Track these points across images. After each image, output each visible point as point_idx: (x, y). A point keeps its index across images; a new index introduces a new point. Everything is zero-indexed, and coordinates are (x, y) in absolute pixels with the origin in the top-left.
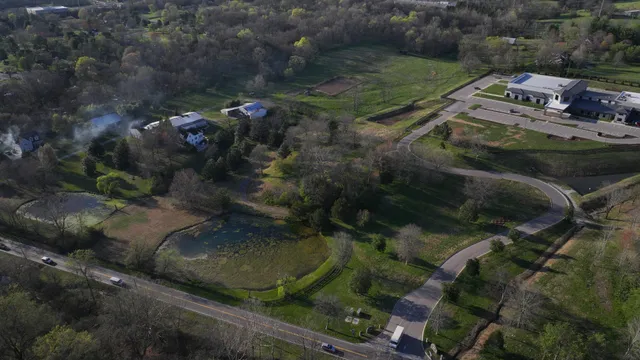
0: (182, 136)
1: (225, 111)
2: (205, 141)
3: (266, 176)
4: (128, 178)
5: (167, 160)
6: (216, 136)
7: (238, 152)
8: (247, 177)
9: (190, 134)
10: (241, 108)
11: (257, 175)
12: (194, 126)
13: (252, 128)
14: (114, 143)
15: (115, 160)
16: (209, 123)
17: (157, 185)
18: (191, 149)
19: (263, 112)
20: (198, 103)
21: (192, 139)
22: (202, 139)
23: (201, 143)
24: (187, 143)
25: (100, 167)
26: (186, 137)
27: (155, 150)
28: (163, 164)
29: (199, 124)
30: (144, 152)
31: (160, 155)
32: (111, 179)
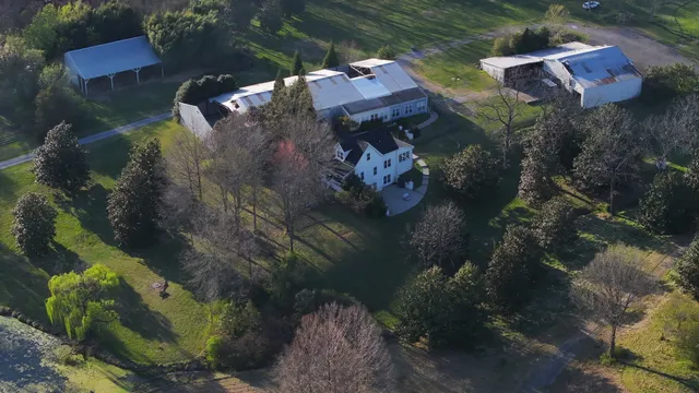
0: (340, 154)
1: (495, 66)
2: (414, 175)
3: (624, 358)
4: (148, 283)
5: (280, 236)
6: (457, 164)
7: (530, 241)
8: (552, 349)
9: (370, 150)
10: (554, 62)
11: (594, 349)
12: (385, 112)
13: (588, 149)
14: (123, 145)
15: (115, 213)
16: (436, 103)
17: (238, 334)
18: (365, 207)
19: (629, 86)
20: (408, 22)
21: (373, 166)
22: (406, 167)
23: (402, 181)
24: (354, 183)
25: (68, 230)
26: (354, 157)
27: (248, 190)
28: (268, 251)
29: (402, 108)
30: (212, 196)
31: (261, 216)
32: (92, 291)
